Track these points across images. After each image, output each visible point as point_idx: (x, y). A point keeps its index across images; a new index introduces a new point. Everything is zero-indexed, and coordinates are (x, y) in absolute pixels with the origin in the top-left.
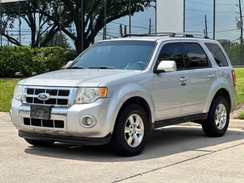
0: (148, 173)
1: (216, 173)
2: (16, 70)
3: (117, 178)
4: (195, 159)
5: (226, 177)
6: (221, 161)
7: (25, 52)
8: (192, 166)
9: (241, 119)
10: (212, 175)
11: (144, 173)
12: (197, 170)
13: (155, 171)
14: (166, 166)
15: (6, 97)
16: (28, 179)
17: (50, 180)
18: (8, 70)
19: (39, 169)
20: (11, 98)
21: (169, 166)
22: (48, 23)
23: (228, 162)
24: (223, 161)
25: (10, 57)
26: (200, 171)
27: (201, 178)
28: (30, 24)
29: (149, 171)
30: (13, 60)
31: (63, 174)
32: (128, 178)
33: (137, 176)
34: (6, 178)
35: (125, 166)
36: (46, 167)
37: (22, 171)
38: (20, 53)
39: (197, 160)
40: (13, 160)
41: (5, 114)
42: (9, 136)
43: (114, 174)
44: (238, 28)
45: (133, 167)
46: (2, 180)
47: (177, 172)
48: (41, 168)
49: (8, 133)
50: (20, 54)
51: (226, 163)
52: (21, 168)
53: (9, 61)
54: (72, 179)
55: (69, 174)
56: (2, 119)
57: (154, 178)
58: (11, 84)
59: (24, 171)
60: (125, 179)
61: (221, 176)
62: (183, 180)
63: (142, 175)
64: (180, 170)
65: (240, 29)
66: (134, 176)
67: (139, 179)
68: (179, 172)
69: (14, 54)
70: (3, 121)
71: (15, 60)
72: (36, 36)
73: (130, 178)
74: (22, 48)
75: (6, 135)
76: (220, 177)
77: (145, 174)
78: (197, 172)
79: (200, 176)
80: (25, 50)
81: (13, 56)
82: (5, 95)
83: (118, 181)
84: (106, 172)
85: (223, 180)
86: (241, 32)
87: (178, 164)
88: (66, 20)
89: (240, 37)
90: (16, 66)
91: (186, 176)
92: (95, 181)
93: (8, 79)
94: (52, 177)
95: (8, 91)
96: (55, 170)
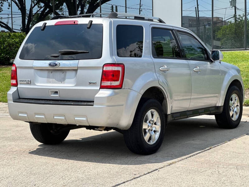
0: (164, 168)
1: (232, 167)
2: (11, 58)
3: (135, 175)
4: (207, 151)
5: (243, 171)
6: (233, 152)
7: (20, 38)
8: (206, 159)
9: (246, 106)
10: (229, 168)
11: (160, 168)
12: (212, 164)
13: (171, 166)
14: (181, 160)
15: (4, 86)
16: (46, 178)
17: (69, 178)
18: (2, 57)
19: (55, 166)
20: (9, 87)
21: (184, 159)
22: (38, 6)
23: (241, 154)
24: (236, 153)
25: (4, 44)
26: (216, 164)
27: (219, 172)
28: (20, 7)
29: (165, 166)
30: (7, 47)
31: (80, 171)
32: (146, 174)
33: (155, 172)
34: (24, 177)
35: (140, 161)
36: (61, 164)
37: (38, 168)
38: (14, 39)
39: (210, 153)
40: (26, 156)
41: (5, 104)
42: (15, 129)
43: (131, 170)
44: (232, 6)
45: (148, 161)
46: (21, 179)
47: (193, 166)
48: (57, 165)
49: (13, 126)
50: (14, 41)
51: (240, 155)
52: (36, 165)
53: (4, 48)
54: (91, 177)
55: (86, 171)
56: (3, 110)
57: (172, 174)
58: (7, 72)
59: (40, 169)
60: (143, 175)
61: (238, 169)
62: (201, 175)
63: (158, 170)
64: (195, 163)
65: (234, 7)
66: (151, 172)
67: (157, 175)
68: (195, 166)
69: (9, 41)
70: (5, 113)
71: (10, 47)
72: (26, 20)
73: (148, 174)
74: (17, 34)
75: (11, 129)
76: (237, 171)
77: (162, 169)
78: (213, 166)
79: (217, 169)
80: (19, 36)
81: (8, 43)
82: (3, 85)
83: (137, 178)
84: (123, 168)
85: (240, 174)
86: (234, 10)
87: (192, 157)
88: (57, 3)
89: (234, 15)
90: (11, 53)
91: (203, 171)
92: (113, 178)
93: (4, 67)
94: (70, 175)
95: (6, 81)
96: (71, 167)
